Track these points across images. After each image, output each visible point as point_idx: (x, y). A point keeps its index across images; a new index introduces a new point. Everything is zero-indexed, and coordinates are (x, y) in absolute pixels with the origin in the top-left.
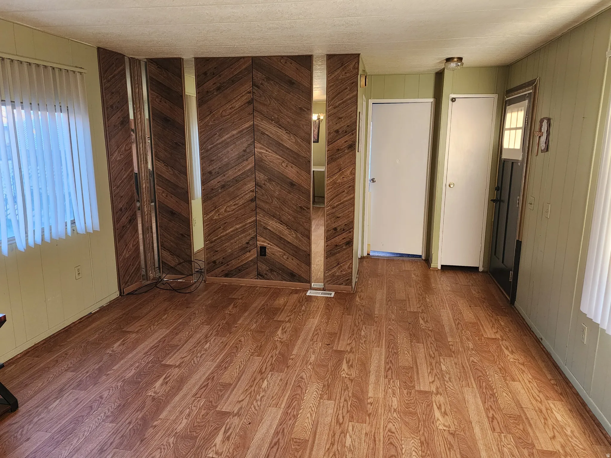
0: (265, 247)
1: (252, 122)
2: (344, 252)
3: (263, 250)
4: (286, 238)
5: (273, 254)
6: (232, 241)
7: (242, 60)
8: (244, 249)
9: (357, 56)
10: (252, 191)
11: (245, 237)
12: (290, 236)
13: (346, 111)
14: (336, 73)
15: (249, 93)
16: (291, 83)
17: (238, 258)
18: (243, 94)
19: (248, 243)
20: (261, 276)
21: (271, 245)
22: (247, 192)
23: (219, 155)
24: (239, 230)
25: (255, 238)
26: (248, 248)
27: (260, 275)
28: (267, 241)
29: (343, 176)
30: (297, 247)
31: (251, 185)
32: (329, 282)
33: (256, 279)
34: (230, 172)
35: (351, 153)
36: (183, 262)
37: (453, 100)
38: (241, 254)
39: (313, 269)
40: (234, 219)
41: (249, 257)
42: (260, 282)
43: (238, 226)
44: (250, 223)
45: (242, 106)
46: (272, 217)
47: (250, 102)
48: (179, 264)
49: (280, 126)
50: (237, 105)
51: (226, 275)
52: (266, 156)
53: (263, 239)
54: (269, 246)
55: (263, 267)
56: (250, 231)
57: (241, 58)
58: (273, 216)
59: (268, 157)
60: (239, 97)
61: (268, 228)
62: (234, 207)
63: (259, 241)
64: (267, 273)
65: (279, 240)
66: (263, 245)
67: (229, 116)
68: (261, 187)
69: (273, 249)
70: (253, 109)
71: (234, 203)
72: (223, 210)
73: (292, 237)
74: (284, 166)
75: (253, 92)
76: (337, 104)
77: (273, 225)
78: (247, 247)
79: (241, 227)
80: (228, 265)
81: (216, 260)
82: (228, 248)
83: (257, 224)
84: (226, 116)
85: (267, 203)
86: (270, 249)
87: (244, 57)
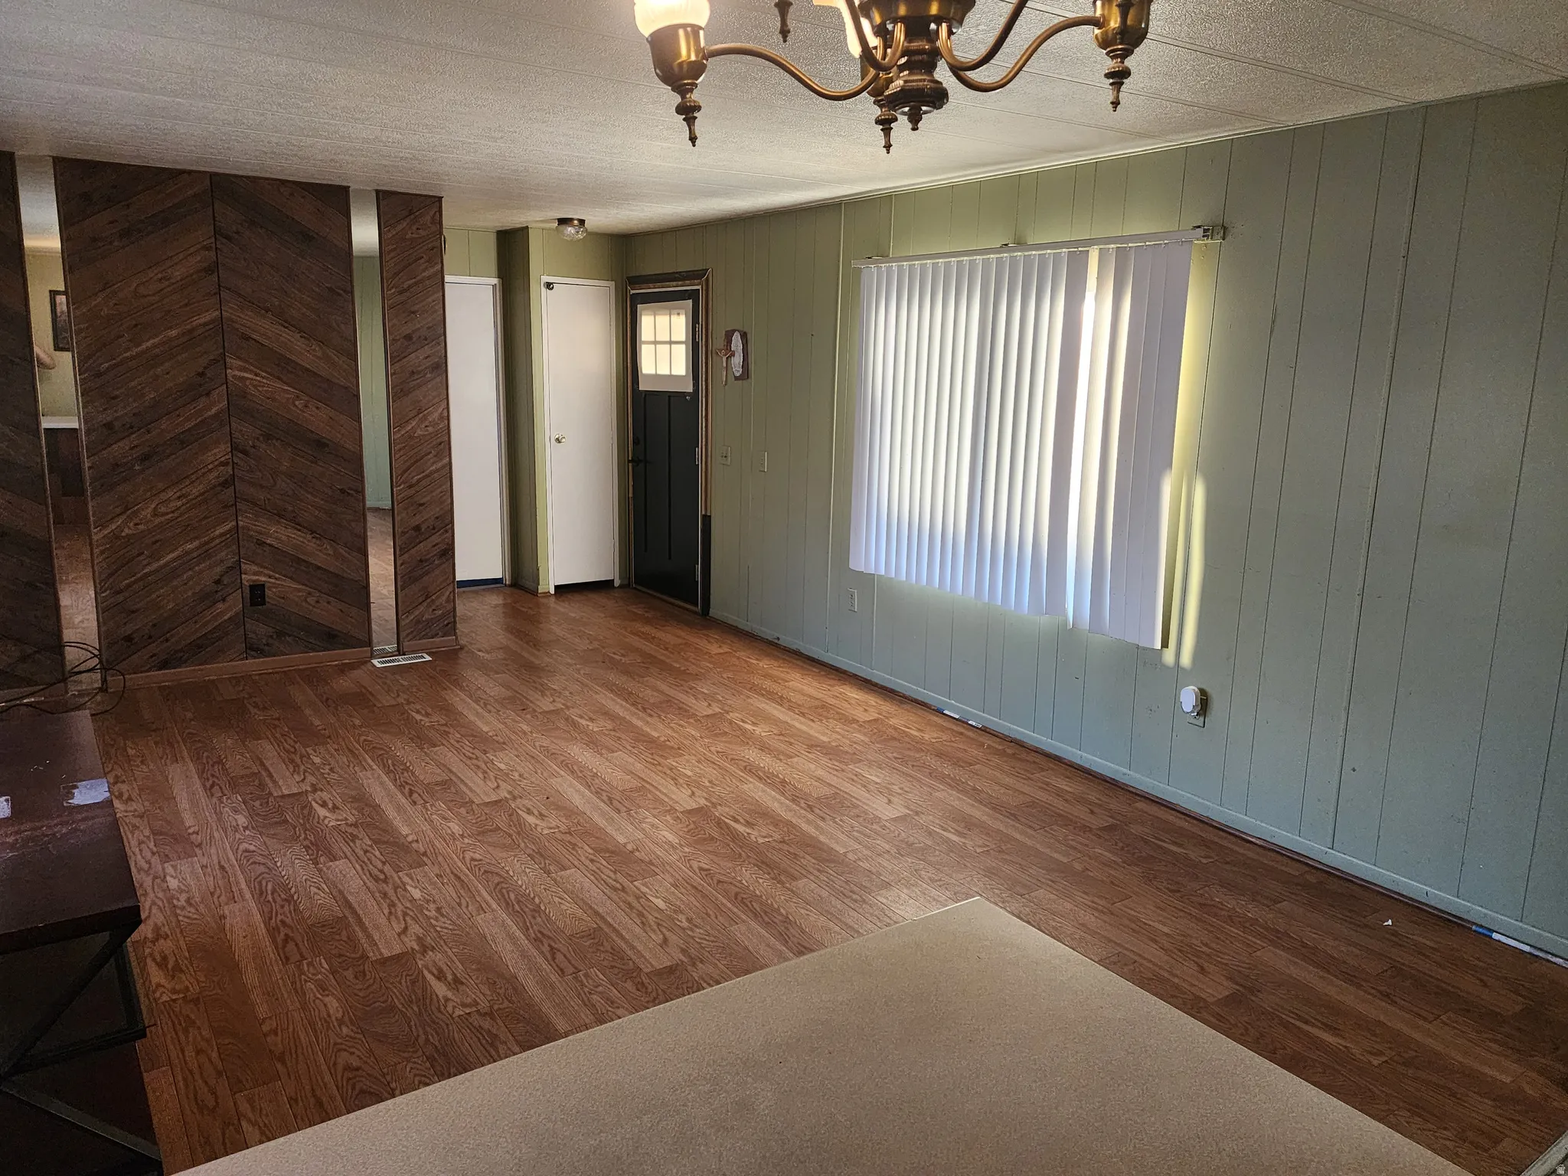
0: (264, 585)
1: (217, 313)
2: (437, 572)
3: (257, 593)
4: (310, 560)
5: (283, 598)
6: (175, 583)
7: (186, 176)
8: (210, 597)
9: (435, 202)
10: (225, 464)
11: (210, 567)
12: (319, 553)
13: (422, 301)
14: (400, 227)
15: (207, 248)
16: (307, 237)
17: (194, 620)
18: (192, 250)
19: (218, 582)
20: (256, 650)
21: (276, 579)
22: (210, 467)
23: (133, 384)
24: (195, 554)
25: (236, 568)
26: (220, 594)
27: (253, 649)
28: (266, 572)
29: (427, 423)
30: (337, 575)
31: (220, 451)
32: (410, 637)
33: (242, 660)
34: (164, 424)
35: (438, 380)
36: (35, 652)
37: (549, 286)
38: (199, 610)
39: (373, 615)
40: (179, 530)
41: (222, 613)
42: (254, 665)
43: (189, 546)
44: (222, 535)
45: (192, 275)
46: (277, 518)
47: (212, 269)
48: (24, 659)
49: (287, 323)
50: (178, 273)
51: (164, 665)
52: (255, 386)
53: (255, 568)
54: (273, 581)
55: (260, 630)
56: (223, 554)
57: (182, 172)
58: (279, 515)
59: (260, 389)
60: (181, 256)
61: (268, 541)
62: (179, 503)
63: (245, 574)
64: (271, 641)
65: (295, 564)
66: (258, 580)
67: (157, 298)
68: (245, 453)
69: (281, 587)
70: (219, 286)
71: (178, 494)
72: (147, 513)
73: (326, 554)
74: (300, 407)
75: (216, 248)
76: (405, 286)
77: (280, 534)
78: (216, 592)
79: (197, 548)
80: (167, 640)
81: (132, 634)
82: (165, 601)
83: (241, 537)
84: (149, 295)
85: (262, 487)
86: (276, 588)
87: (190, 172)
